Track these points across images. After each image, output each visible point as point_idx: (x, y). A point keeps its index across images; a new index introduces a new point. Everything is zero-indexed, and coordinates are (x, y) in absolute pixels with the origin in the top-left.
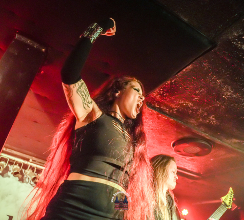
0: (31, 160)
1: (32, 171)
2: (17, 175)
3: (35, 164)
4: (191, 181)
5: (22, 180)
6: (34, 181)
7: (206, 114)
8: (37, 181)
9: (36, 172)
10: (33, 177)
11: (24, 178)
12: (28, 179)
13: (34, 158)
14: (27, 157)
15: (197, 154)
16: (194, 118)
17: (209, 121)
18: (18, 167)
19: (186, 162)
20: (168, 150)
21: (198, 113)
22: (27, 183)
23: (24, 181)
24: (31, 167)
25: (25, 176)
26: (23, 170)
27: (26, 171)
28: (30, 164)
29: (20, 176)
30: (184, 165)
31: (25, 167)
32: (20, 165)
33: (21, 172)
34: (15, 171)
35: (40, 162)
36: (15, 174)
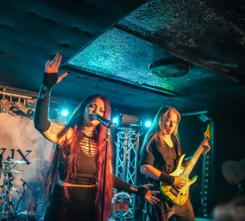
0: (4, 90)
1: (8, 101)
3: (10, 93)
4: (168, 98)
6: (12, 110)
7: (185, 37)
8: (15, 109)
9: (12, 101)
10: (10, 106)
11: (1, 108)
12: (6, 108)
13: (7, 87)
15: (174, 75)
16: (172, 41)
17: (188, 43)
19: (163, 82)
20: (145, 72)
21: (177, 36)
22: (5, 112)
23: (2, 111)
25: (2, 106)
27: (2, 101)
28: (4, 93)
30: (161, 85)
35: (14, 91)
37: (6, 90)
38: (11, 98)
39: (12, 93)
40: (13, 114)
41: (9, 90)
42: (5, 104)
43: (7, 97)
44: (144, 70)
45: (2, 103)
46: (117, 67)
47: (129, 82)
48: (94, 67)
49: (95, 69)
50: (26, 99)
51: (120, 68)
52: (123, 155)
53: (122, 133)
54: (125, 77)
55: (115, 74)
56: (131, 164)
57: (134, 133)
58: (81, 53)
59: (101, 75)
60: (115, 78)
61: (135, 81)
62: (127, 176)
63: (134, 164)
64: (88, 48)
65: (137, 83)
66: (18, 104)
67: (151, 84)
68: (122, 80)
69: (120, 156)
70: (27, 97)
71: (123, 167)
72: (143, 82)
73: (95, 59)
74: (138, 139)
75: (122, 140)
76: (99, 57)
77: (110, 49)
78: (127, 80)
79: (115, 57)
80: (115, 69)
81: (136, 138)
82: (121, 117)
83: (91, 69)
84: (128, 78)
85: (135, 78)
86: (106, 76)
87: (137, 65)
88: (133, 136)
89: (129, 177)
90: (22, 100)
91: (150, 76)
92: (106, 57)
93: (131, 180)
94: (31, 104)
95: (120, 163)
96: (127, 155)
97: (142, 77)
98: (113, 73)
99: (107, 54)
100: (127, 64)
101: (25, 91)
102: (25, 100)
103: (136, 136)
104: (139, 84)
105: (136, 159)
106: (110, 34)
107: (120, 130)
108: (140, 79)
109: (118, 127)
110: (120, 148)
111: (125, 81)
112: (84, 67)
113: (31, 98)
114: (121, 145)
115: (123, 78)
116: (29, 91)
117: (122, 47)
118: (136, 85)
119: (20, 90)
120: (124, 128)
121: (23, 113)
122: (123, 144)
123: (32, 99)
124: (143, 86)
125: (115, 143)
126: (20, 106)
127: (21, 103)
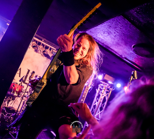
0: (43, 40)
1: (43, 47)
3: (45, 43)
5: (36, 51)
6: (44, 53)
8: (45, 53)
11: (38, 50)
12: (40, 51)
13: (45, 39)
14: (41, 38)
18: (35, 43)
19: (137, 59)
23: (38, 52)
25: (39, 49)
27: (40, 46)
28: (42, 42)
29: (36, 48)
31: (39, 44)
32: (36, 42)
34: (34, 45)
35: (48, 42)
36: (33, 47)
37: (44, 40)
38: (45, 46)
39: (46, 43)
40: (43, 55)
41: (45, 41)
42: (41, 48)
43: (43, 45)
44: (128, 48)
45: (39, 47)
46: (113, 42)
47: (117, 54)
48: (100, 38)
49: (100, 40)
50: (53, 49)
51: (115, 43)
52: (99, 99)
53: (102, 85)
54: (116, 50)
55: (110, 46)
56: (102, 105)
57: (109, 88)
58: (95, 28)
59: (102, 45)
60: (110, 49)
61: (120, 54)
62: (97, 112)
63: (103, 106)
64: (101, 25)
65: (121, 56)
66: (48, 50)
67: (129, 59)
68: (113, 52)
69: (97, 99)
70: (53, 48)
71: (97, 105)
72: (125, 56)
73: (102, 34)
74: (111, 92)
75: (101, 90)
76: (105, 33)
77: (114, 29)
78: (116, 52)
79: (115, 35)
80: (111, 43)
81: (110, 91)
82: (104, 76)
83: (98, 39)
84: (117, 51)
85: (121, 52)
86: (104, 46)
87: (126, 44)
88: (108, 89)
89: (98, 112)
90: (51, 49)
91: (131, 53)
92: (109, 34)
93: (99, 114)
94: (55, 53)
95: (95, 103)
96: (101, 99)
97: (126, 53)
98: (109, 46)
99: (111, 32)
100: (120, 41)
101: (54, 44)
102: (52, 49)
103: (110, 90)
104: (122, 57)
105: (106, 103)
106: (117, 19)
107: (102, 83)
108: (124, 54)
109: (101, 81)
110: (98, 94)
111: (115, 53)
112: (94, 37)
113: (56, 49)
114: (99, 92)
115: (114, 51)
116: (56, 45)
117: (121, 30)
118: (121, 57)
119: (51, 43)
120: (104, 83)
121: (49, 56)
122: (100, 92)
123: (56, 50)
124: (124, 59)
125: (97, 89)
126: (49, 52)
127: (50, 51)
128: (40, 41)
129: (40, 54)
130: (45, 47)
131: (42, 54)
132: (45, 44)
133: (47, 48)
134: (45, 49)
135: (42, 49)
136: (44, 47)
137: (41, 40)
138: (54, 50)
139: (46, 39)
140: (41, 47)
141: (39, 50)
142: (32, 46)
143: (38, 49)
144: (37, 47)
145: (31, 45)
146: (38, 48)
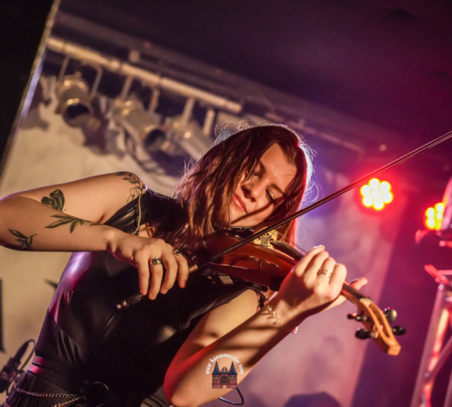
0: (134, 56)
1: (140, 105)
2: (81, 118)
3: (153, 71)
5: (97, 141)
6: (153, 148)
8: (166, 146)
9: (157, 110)
10: (148, 129)
11: (108, 136)
12: (127, 136)
13: (147, 45)
14: (119, 39)
18: (82, 85)
22: (121, 155)
23: (109, 146)
24: (137, 84)
25: (112, 126)
26: (103, 101)
27: (117, 103)
28: (129, 70)
29: (93, 123)
31: (112, 85)
32: (88, 73)
33: (96, 104)
34: (70, 102)
35: (172, 66)
36: (71, 114)
37: (143, 56)
38: (156, 94)
39: (163, 75)
40: (152, 165)
41: (153, 59)
42: (129, 118)
43: (141, 91)
45: (117, 112)
50: (217, 110)
66: (182, 126)
70: (220, 102)
90: (199, 113)
101: (218, 72)
102: (210, 115)
113: (236, 107)
116: (232, 78)
119: (195, 65)
123: (239, 115)
126: (188, 135)
127: (194, 125)
128: (114, 65)
129: (128, 159)
130: (154, 103)
131: (141, 154)
132: (150, 78)
133: (171, 106)
134: (157, 118)
135: (136, 126)
136: (146, 105)
137: (123, 56)
138: (223, 118)
139: (156, 41)
140: (127, 105)
141: (115, 134)
142: (58, 111)
143: (105, 123)
144: (98, 114)
145: (55, 104)
146: (109, 115)
